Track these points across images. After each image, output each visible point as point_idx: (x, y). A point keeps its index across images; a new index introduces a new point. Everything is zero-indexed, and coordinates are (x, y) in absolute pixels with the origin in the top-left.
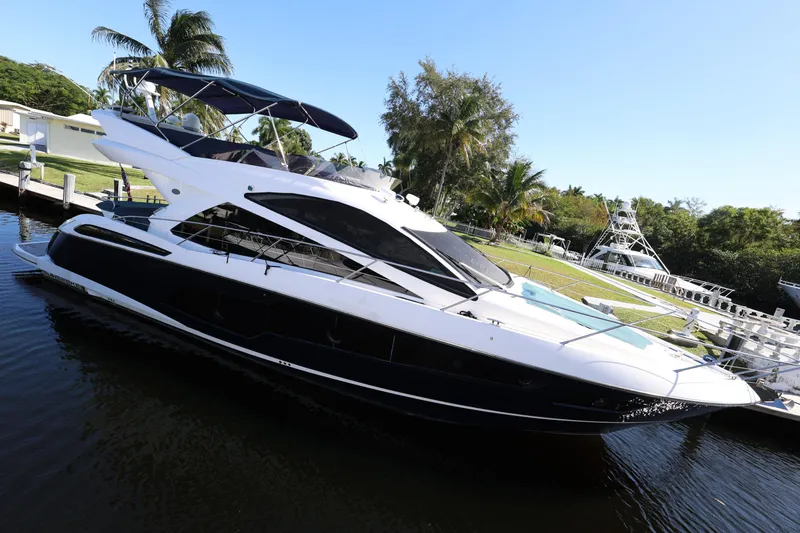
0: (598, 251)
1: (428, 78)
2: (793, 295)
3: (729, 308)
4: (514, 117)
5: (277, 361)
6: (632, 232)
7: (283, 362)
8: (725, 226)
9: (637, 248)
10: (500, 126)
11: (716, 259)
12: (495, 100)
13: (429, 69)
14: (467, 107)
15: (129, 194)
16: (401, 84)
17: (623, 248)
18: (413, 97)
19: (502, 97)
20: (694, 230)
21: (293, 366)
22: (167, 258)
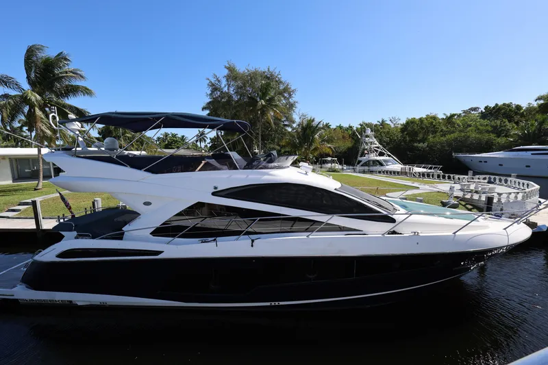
0: (360, 162)
1: (233, 75)
2: (462, 160)
3: (447, 178)
4: (293, 91)
5: (268, 304)
6: (375, 146)
7: (273, 304)
8: (414, 130)
9: (381, 154)
10: (285, 98)
11: (417, 149)
12: (279, 82)
13: (231, 69)
14: (264, 90)
15: (71, 212)
16: (217, 82)
17: (373, 157)
18: (226, 89)
19: (282, 80)
20: (400, 135)
21: (281, 303)
22: (160, 257)
